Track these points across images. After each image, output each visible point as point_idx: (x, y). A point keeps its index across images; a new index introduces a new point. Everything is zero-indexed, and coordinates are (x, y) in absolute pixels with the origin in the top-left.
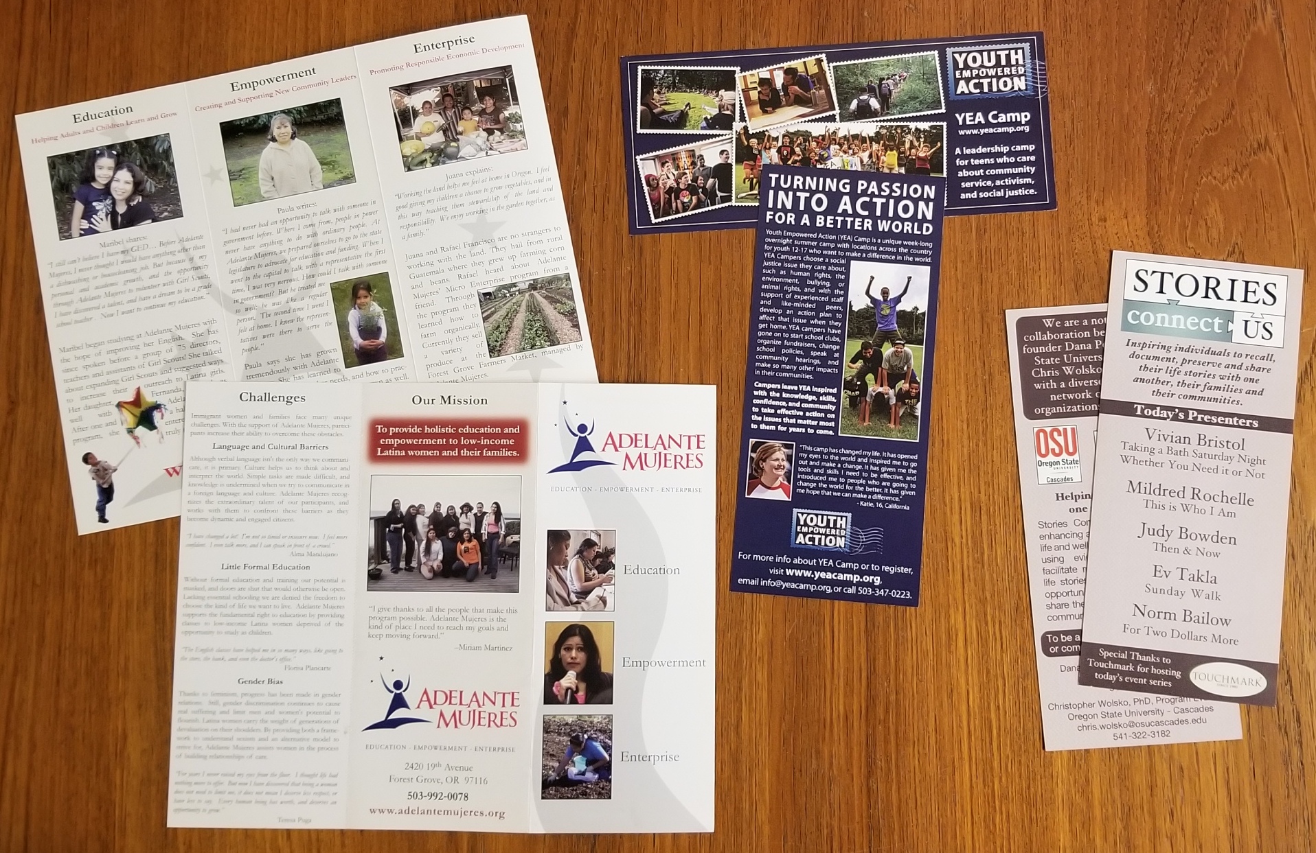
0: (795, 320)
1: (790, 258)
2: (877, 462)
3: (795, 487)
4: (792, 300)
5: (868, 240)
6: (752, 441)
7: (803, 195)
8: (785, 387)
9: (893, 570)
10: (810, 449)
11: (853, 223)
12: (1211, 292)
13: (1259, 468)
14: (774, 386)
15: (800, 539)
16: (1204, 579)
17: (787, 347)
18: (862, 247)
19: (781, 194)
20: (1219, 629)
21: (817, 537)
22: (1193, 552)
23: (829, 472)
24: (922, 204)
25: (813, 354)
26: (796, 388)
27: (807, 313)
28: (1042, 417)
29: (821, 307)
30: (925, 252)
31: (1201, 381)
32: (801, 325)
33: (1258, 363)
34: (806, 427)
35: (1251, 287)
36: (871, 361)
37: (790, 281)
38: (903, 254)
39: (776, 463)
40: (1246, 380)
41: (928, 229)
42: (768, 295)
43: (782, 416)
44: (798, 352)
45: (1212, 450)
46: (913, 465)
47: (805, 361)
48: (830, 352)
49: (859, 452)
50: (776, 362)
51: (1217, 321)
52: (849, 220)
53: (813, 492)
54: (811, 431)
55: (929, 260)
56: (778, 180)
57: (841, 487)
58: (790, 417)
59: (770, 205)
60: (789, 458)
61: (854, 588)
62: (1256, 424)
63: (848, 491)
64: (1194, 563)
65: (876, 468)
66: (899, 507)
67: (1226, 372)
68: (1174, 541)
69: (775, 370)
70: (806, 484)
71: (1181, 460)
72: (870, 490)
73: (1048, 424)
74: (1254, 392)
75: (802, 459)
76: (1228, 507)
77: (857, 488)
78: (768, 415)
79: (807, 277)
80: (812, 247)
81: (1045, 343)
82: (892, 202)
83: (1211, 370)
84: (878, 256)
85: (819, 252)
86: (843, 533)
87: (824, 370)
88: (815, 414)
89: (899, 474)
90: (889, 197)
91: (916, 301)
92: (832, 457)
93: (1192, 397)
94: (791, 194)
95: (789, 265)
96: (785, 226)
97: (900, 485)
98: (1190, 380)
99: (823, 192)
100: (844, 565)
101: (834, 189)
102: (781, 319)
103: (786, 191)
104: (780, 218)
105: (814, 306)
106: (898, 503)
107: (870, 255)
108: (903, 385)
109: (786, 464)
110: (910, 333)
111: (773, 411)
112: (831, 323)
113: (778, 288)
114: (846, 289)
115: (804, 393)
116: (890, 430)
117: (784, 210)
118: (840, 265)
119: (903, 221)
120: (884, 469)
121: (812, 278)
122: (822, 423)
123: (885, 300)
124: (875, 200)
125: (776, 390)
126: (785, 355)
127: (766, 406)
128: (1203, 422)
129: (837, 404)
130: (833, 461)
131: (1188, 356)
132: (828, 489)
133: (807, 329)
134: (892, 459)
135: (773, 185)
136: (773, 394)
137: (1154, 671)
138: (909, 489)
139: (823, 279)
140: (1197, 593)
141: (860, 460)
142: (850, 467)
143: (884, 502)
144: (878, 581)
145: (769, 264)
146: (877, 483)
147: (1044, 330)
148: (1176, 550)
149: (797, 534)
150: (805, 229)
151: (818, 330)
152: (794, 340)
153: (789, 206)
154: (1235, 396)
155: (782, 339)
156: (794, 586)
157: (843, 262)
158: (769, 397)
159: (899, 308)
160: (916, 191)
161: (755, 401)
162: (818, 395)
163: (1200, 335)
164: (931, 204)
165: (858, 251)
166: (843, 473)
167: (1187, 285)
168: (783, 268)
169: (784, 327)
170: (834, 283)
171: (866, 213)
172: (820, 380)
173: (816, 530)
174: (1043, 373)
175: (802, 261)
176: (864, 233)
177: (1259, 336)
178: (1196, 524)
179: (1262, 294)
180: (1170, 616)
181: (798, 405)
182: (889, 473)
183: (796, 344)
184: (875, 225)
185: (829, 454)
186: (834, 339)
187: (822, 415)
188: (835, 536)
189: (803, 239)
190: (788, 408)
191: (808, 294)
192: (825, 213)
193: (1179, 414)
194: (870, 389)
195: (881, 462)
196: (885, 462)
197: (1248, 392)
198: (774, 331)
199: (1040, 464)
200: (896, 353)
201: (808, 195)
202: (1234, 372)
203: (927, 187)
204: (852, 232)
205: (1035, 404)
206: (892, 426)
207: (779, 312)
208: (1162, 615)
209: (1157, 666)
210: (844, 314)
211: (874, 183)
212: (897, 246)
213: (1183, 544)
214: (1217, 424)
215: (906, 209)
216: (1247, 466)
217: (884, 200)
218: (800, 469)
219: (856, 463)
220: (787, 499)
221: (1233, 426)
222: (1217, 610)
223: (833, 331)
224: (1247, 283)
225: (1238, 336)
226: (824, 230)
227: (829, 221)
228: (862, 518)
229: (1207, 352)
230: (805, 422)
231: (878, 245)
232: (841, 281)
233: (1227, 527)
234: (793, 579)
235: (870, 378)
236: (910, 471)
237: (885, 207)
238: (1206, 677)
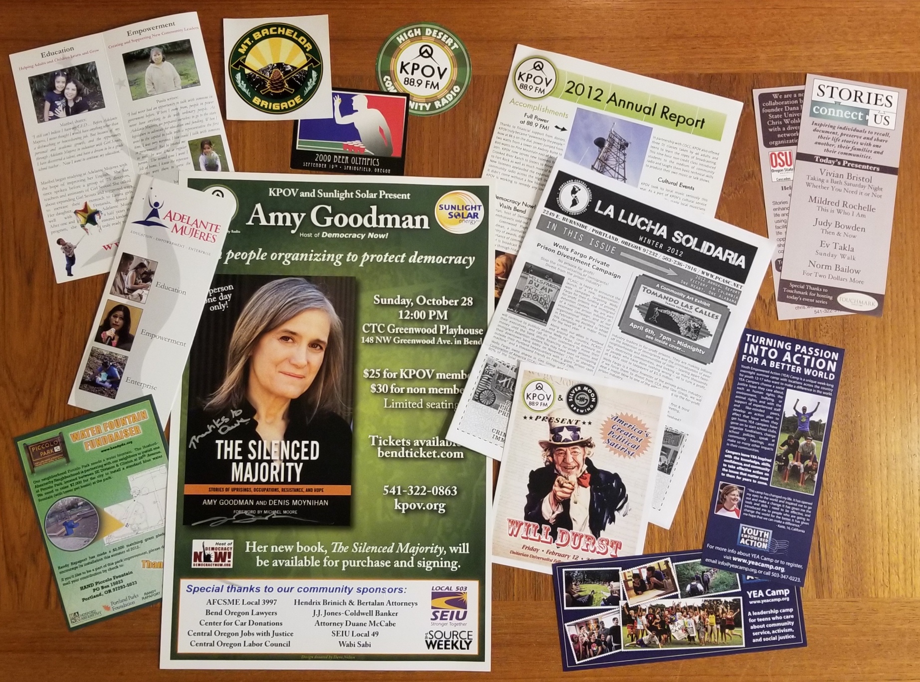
0: (752, 418)
1: (753, 383)
2: (789, 504)
3: (743, 512)
4: (752, 407)
5: (798, 379)
6: (721, 482)
7: (764, 349)
8: (743, 455)
9: (792, 565)
10: (753, 491)
11: (790, 368)
12: (858, 99)
13: (879, 193)
14: (736, 453)
15: (743, 541)
16: (847, 249)
17: (747, 433)
18: (794, 382)
19: (752, 346)
20: (854, 276)
21: (752, 541)
22: (842, 235)
23: (763, 506)
24: (830, 362)
25: (760, 438)
26: (749, 456)
27: (759, 415)
28: (774, 146)
29: (767, 412)
30: (829, 389)
31: (851, 145)
32: (755, 421)
33: (881, 138)
34: (752, 479)
35: (879, 97)
36: (793, 447)
37: (752, 395)
38: (816, 389)
39: (733, 497)
40: (874, 146)
41: (832, 377)
42: (738, 402)
43: (740, 471)
44: (752, 436)
45: (854, 182)
46: (810, 508)
47: (755, 441)
48: (770, 438)
49: (781, 497)
50: (739, 440)
51: (860, 114)
52: (789, 366)
53: (752, 516)
54: (755, 481)
55: (830, 394)
56: (751, 338)
57: (769, 515)
58: (744, 472)
59: (745, 351)
60: (741, 495)
61: (769, 572)
62: (878, 169)
63: (772, 518)
64: (842, 241)
65: (789, 507)
66: (800, 531)
67: (864, 141)
68: (832, 229)
69: (738, 445)
70: (748, 511)
71: (838, 186)
72: (784, 519)
73: (776, 150)
74: (878, 152)
75: (748, 496)
76: (861, 212)
77: (777, 517)
78: (732, 469)
79: (761, 395)
80: (766, 378)
81: (774, 107)
82: (813, 359)
83: (855, 139)
84: (803, 388)
85: (770, 381)
86: (767, 541)
87: (765, 448)
88: (758, 472)
89: (801, 512)
90: (812, 356)
91: (821, 416)
92: (765, 498)
93: (846, 154)
94: (757, 347)
95: (753, 387)
96: (752, 365)
97: (801, 518)
98: (844, 144)
99: (776, 348)
100: (765, 559)
101: (782, 347)
102: (744, 416)
103: (755, 345)
104: (750, 359)
105: (764, 411)
106: (799, 528)
107: (798, 387)
108: (809, 463)
109: (739, 498)
110: (816, 433)
111: (734, 467)
112: (772, 422)
113: (745, 398)
114: (783, 404)
115: (753, 459)
116: (798, 487)
117: (753, 355)
118: (781, 390)
119: (818, 370)
120: (793, 508)
121: (765, 396)
122: (761, 478)
123: (804, 414)
124: (804, 356)
125: (738, 456)
126: (745, 437)
127: (731, 464)
128: (850, 167)
129: (771, 468)
130: (765, 500)
131: (844, 132)
132: (761, 515)
133: (758, 424)
134: (798, 503)
135: (748, 340)
136: (735, 458)
137: (818, 295)
138: (806, 521)
139: (771, 397)
140: (843, 256)
141: (780, 501)
142: (775, 504)
143: (791, 527)
144: (783, 570)
145: (741, 384)
146: (788, 516)
147: (773, 100)
148: (833, 233)
149: (741, 538)
150: (763, 367)
151: (765, 425)
152: (750, 429)
153: (756, 353)
154: (868, 154)
155: (744, 428)
156: (736, 567)
157: (783, 389)
158: (733, 459)
159: (811, 419)
160: (827, 354)
161: (725, 461)
162: (761, 462)
163: (851, 121)
164: (835, 363)
165: (792, 384)
166: (770, 507)
167: (845, 94)
168: (748, 388)
169: (746, 421)
170: (777, 400)
171: (799, 363)
172: (762, 453)
173: (752, 537)
174: (773, 123)
175: (760, 385)
176: (796, 374)
177: (882, 123)
178: (845, 220)
179: (884, 101)
180: (828, 267)
181: (749, 466)
182: (796, 511)
183: (751, 431)
184: (803, 371)
185: (763, 496)
186: (773, 431)
187: (762, 473)
188: (762, 542)
189: (762, 373)
190: (743, 467)
191: (761, 404)
192: (776, 360)
193: (838, 162)
194: (790, 462)
195: (792, 504)
196: (794, 504)
197: (875, 152)
198: (740, 422)
199: (773, 171)
200: (806, 444)
201: (767, 348)
202: (868, 141)
203: (834, 353)
204: (790, 373)
205: (769, 140)
206: (800, 485)
207: (744, 412)
208: (824, 267)
209: (820, 293)
210: (780, 418)
211: (804, 347)
212: (814, 384)
213: (836, 230)
214: (858, 168)
215: (821, 364)
216: (873, 191)
217: (809, 357)
218: (746, 502)
219: (778, 503)
220: (737, 518)
221: (866, 170)
222: (853, 265)
223: (773, 427)
224: (877, 95)
225: (871, 122)
226: (774, 369)
227: (777, 365)
228: (778, 534)
229: (854, 130)
230: (752, 476)
231: (803, 382)
232: (780, 399)
233: (860, 223)
234: (736, 563)
235: (791, 456)
236: (807, 511)
237: (809, 361)
238: (846, 300)
